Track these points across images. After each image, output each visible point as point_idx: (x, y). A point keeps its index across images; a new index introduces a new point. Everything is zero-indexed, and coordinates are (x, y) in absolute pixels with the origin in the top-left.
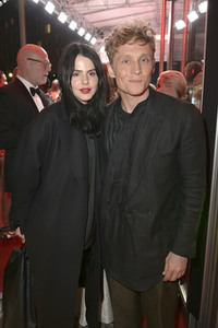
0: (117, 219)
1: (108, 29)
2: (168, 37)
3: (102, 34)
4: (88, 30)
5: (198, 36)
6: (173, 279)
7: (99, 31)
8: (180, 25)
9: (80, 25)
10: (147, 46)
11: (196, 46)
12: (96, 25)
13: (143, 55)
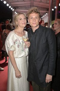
7: (15, 7)
9: (10, 5)
10: (37, 14)
13: (36, 17)
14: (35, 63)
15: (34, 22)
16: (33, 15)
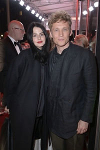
0: (55, 104)
1: (50, 14)
2: (79, 19)
3: (47, 16)
4: (40, 15)
5: (94, 18)
6: (82, 133)
8: (85, 13)
9: (37, 12)
11: (93, 23)
12: (44, 12)
14: (60, 102)
15: (61, 38)
16: (59, 26)
